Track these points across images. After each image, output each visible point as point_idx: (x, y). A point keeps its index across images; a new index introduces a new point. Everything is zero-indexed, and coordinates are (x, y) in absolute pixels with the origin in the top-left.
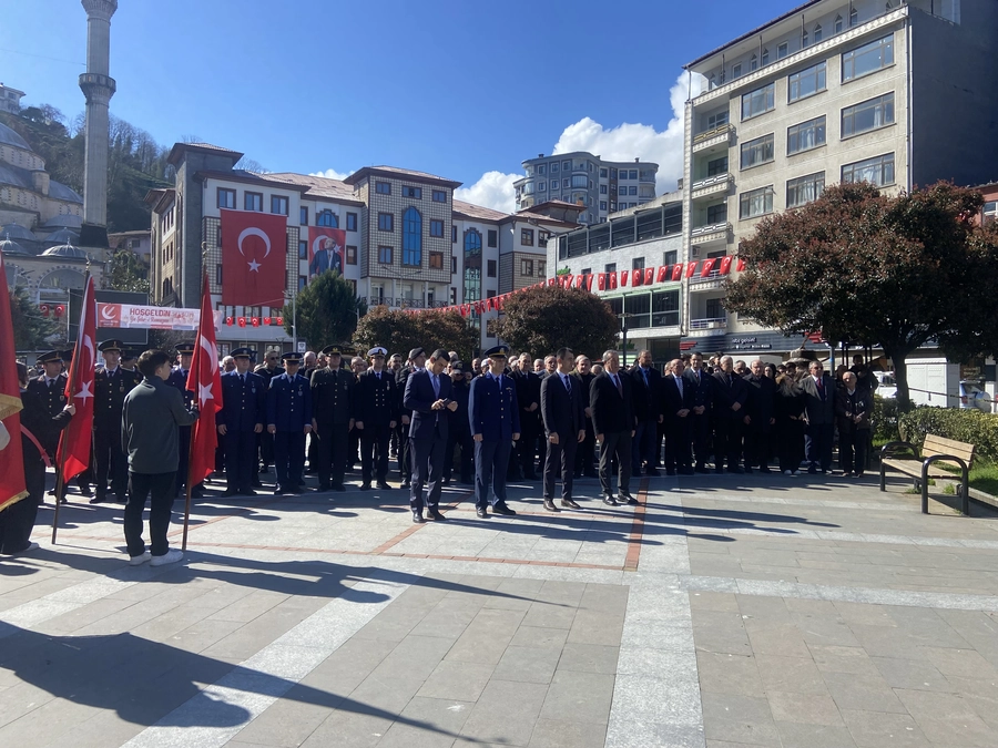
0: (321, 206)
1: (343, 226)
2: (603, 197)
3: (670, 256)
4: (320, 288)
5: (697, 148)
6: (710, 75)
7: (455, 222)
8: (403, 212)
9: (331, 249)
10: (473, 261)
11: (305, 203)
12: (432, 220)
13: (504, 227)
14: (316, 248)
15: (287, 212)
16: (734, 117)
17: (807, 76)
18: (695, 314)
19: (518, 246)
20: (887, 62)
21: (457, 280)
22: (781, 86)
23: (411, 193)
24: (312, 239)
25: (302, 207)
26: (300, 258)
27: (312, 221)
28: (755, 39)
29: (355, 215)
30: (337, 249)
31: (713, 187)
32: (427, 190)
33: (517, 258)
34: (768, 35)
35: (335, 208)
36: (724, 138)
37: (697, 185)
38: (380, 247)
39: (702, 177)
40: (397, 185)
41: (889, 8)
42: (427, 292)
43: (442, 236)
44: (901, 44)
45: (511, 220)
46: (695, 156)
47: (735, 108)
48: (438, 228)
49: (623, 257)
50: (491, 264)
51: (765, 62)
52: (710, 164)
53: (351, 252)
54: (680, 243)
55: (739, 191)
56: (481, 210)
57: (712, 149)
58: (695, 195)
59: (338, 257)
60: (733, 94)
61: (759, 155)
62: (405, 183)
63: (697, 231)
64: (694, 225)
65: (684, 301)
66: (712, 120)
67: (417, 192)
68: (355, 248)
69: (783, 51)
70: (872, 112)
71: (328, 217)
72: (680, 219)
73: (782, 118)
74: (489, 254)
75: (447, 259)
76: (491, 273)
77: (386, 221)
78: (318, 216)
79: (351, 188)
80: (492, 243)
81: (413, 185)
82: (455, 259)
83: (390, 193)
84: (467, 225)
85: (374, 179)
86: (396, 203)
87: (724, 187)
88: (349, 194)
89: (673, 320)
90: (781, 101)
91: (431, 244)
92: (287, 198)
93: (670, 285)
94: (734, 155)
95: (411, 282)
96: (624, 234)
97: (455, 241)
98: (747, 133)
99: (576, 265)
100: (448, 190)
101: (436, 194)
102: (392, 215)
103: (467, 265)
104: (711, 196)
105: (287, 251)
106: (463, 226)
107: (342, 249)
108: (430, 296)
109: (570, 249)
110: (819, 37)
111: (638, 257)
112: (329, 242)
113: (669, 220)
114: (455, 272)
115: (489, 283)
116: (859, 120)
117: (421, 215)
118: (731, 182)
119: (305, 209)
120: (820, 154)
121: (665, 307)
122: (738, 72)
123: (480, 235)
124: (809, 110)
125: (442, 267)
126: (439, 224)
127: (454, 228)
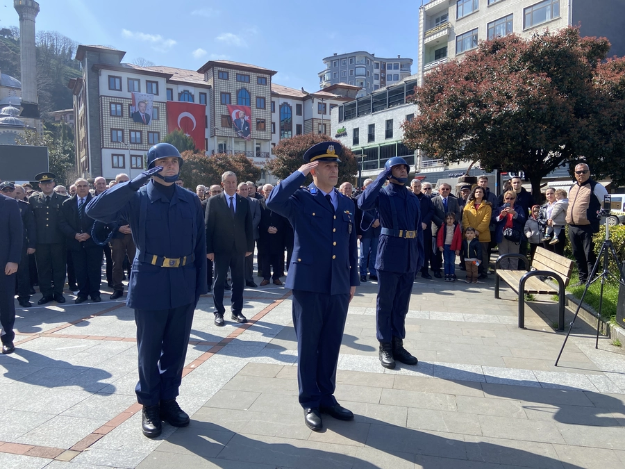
0: (181, 88)
1: (197, 101)
5: (427, 41)
7: (274, 99)
8: (238, 92)
10: (286, 126)
11: (171, 86)
12: (257, 97)
13: (306, 102)
15: (158, 93)
16: (452, 18)
19: (316, 115)
21: (275, 138)
23: (243, 78)
25: (167, 89)
27: (176, 99)
29: (205, 94)
32: (253, 76)
33: (315, 123)
35: (192, 90)
36: (446, 32)
37: (427, 67)
38: (222, 116)
39: (430, 62)
40: (233, 73)
42: (255, 146)
43: (265, 108)
45: (311, 97)
46: (426, 46)
47: (452, 11)
48: (261, 102)
50: (299, 127)
56: (290, 90)
57: (437, 40)
62: (238, 72)
66: (437, 20)
67: (246, 78)
71: (186, 95)
73: (483, 16)
74: (296, 120)
75: (268, 124)
76: (299, 132)
77: (225, 96)
78: (180, 95)
79: (202, 76)
80: (299, 113)
81: (244, 72)
82: (274, 124)
83: (228, 79)
84: (282, 101)
85: (217, 69)
86: (232, 86)
88: (200, 79)
89: (411, 162)
90: (483, 4)
91: (257, 113)
92: (157, 83)
94: (452, 45)
96: (380, 103)
97: (274, 111)
98: (460, 28)
99: (349, 125)
100: (268, 76)
101: (259, 79)
102: (230, 94)
103: (282, 128)
106: (279, 102)
108: (258, 149)
109: (346, 115)
111: (389, 119)
113: (409, 92)
114: (274, 132)
117: (250, 94)
119: (170, 91)
121: (406, 153)
123: (291, 108)
124: (501, 10)
125: (264, 129)
126: (262, 100)
127: (273, 103)
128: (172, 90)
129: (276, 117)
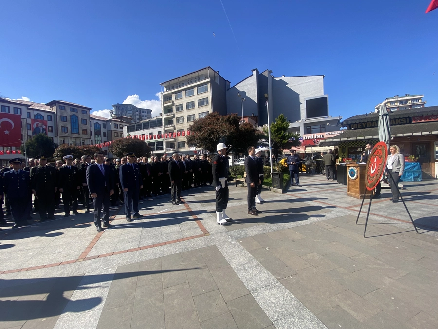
0: (36, 112)
1: (46, 119)
2: (137, 117)
3: (160, 132)
4: (37, 140)
5: (165, 105)
6: (166, 87)
7: (91, 120)
8: (71, 116)
9: (41, 127)
10: (98, 133)
11: (29, 111)
12: (82, 119)
13: (108, 123)
14: (35, 126)
15: (21, 113)
16: (173, 99)
17: (190, 91)
18: (167, 147)
19: (113, 128)
20: (206, 91)
21: (93, 138)
22: (184, 93)
23: (74, 110)
24: (33, 124)
25: (28, 112)
26: (27, 130)
27: (32, 117)
28: (177, 80)
29: (51, 116)
30: (44, 127)
31: (169, 115)
32: (80, 110)
33: (113, 132)
34: (180, 80)
35: (42, 113)
36: (171, 103)
37: (165, 115)
38: (62, 127)
39: (166, 113)
40: (67, 108)
41: (206, 79)
42: (82, 141)
43: (86, 124)
44: (209, 86)
45: (110, 121)
46: (164, 107)
47: (173, 96)
48: (84, 122)
49: (147, 132)
50: (104, 134)
51: (180, 87)
52: (168, 110)
53: (50, 129)
54: (162, 129)
55: (176, 117)
56: (100, 117)
57: (168, 106)
58: (165, 117)
59: (44, 130)
60: (173, 93)
61: (180, 109)
62: (71, 107)
63: (166, 126)
64: (165, 125)
65: (164, 144)
66: (168, 99)
67: (76, 110)
68: (52, 127)
69: (184, 85)
70: (204, 102)
71: (39, 116)
72: (162, 123)
73: (184, 100)
74: (103, 130)
75: (89, 132)
76: (105, 136)
77: (64, 119)
78: (35, 116)
79: (49, 107)
80: (104, 127)
81: (74, 108)
82: (91, 131)
83: (65, 110)
84: (95, 122)
85: (58, 105)
86: (68, 113)
87: (172, 116)
88: (48, 109)
89: (162, 149)
90: (184, 96)
91: (82, 127)
92: (21, 109)
93: (161, 140)
94: (174, 108)
95: (76, 138)
96: (146, 126)
97: (91, 126)
98: (177, 103)
99: (133, 134)
100: (88, 110)
101: (83, 111)
102: (66, 117)
103: (96, 134)
104: (169, 118)
105: (22, 127)
106: (93, 122)
107: (46, 127)
108: (83, 143)
109: (131, 129)
110: (191, 83)
111: (150, 132)
112: (40, 124)
113: (158, 123)
114: (92, 135)
115: (104, 139)
116: (202, 103)
117: (78, 117)
118: (174, 114)
119: (29, 113)
120: (194, 110)
121: (159, 145)
122: (173, 88)
123: (100, 125)
124: (191, 99)
125: (87, 134)
126: (85, 121)
127: (91, 122)
128: (30, 113)
129: (92, 129)
